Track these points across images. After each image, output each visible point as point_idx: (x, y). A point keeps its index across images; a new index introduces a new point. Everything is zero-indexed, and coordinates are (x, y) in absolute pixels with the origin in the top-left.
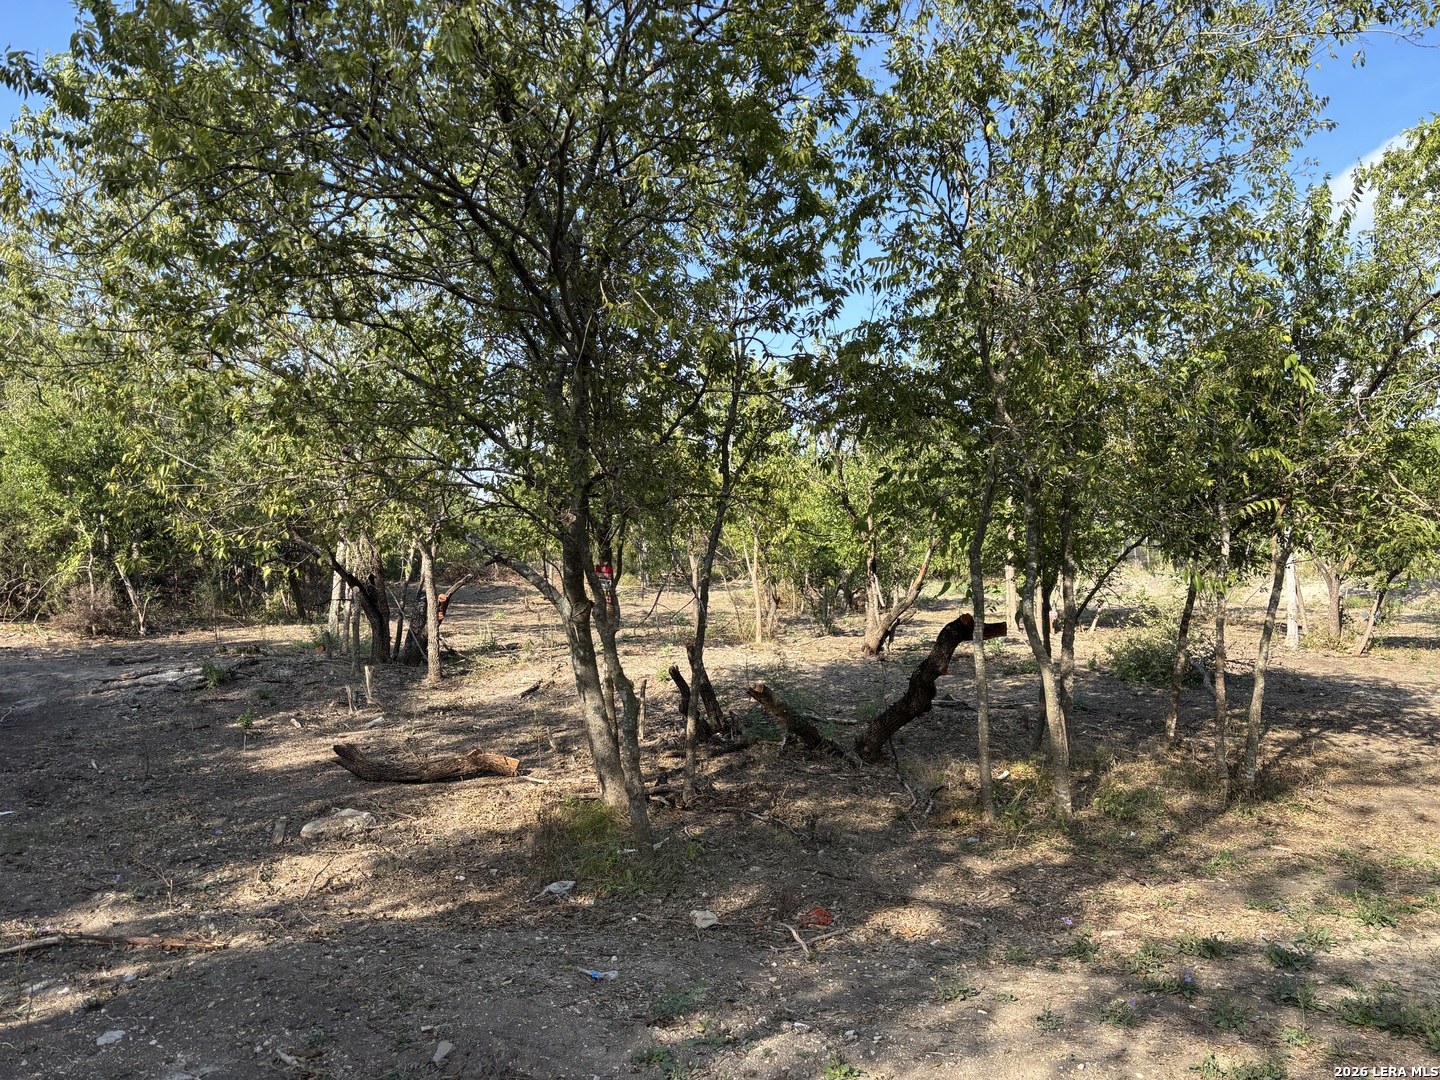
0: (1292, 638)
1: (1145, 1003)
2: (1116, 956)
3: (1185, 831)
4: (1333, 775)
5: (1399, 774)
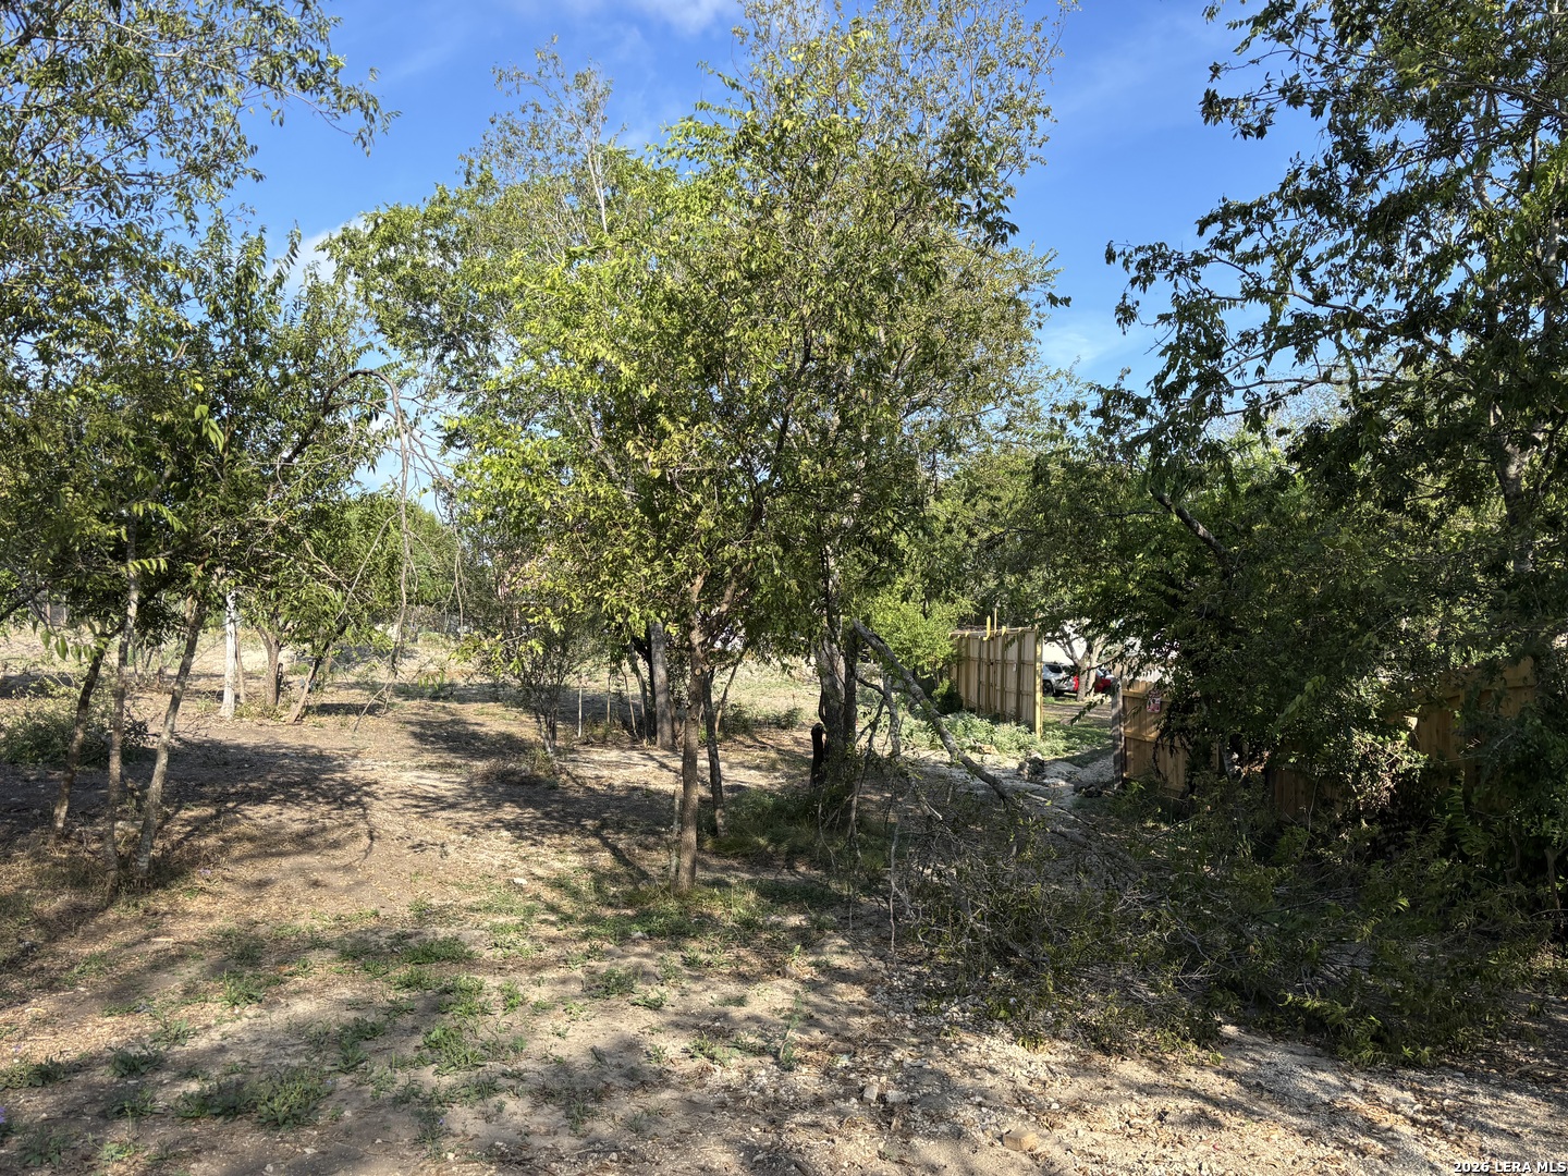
0: (227, 707)
3: (52, 939)
4: (239, 849)
5: (304, 841)
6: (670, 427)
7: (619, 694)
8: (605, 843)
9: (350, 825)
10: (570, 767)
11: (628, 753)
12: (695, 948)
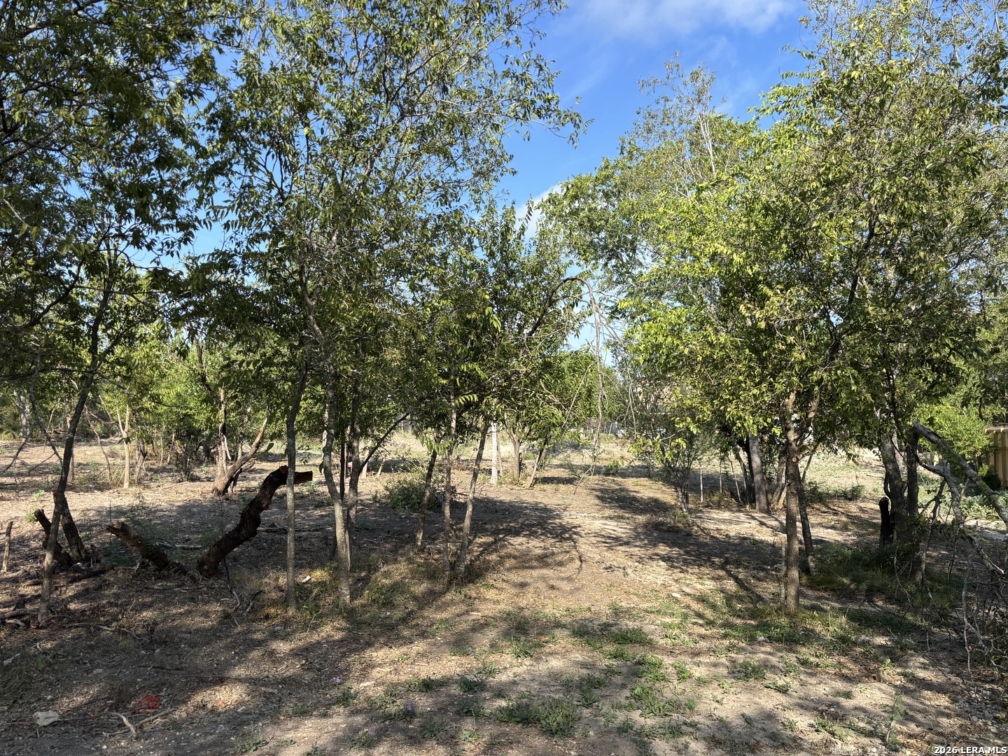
0: (494, 479)
1: (381, 729)
2: (368, 699)
3: (421, 608)
4: (509, 563)
5: (543, 560)
6: (770, 293)
7: (727, 474)
8: (730, 574)
9: (568, 552)
10: (698, 521)
11: (737, 514)
12: (805, 652)
